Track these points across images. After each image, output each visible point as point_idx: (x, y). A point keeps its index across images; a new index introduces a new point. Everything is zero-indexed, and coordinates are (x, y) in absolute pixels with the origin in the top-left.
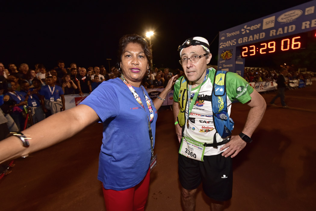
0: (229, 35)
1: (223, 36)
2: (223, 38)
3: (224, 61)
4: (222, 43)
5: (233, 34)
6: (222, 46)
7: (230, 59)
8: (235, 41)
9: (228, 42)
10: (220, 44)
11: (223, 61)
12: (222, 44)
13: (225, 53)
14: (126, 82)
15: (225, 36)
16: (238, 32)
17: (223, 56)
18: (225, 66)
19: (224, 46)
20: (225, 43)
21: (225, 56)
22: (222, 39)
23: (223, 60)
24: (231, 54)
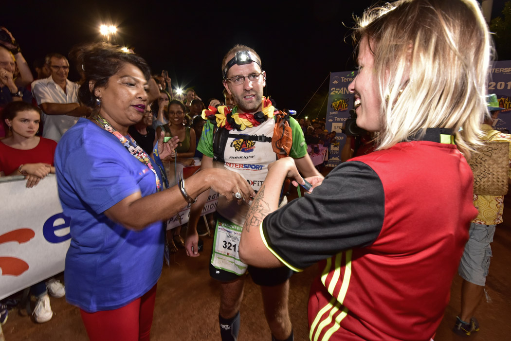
0: (344, 79)
1: (336, 79)
2: (336, 82)
3: (336, 113)
4: (334, 88)
5: (351, 79)
6: (334, 91)
7: (345, 111)
9: (342, 88)
10: (332, 89)
11: (334, 113)
12: (333, 90)
13: (338, 102)
14: (110, 128)
15: (340, 80)
17: (336, 105)
18: (337, 119)
19: (337, 92)
20: (339, 89)
21: (338, 107)
22: (334, 83)
23: (335, 110)
24: (347, 105)
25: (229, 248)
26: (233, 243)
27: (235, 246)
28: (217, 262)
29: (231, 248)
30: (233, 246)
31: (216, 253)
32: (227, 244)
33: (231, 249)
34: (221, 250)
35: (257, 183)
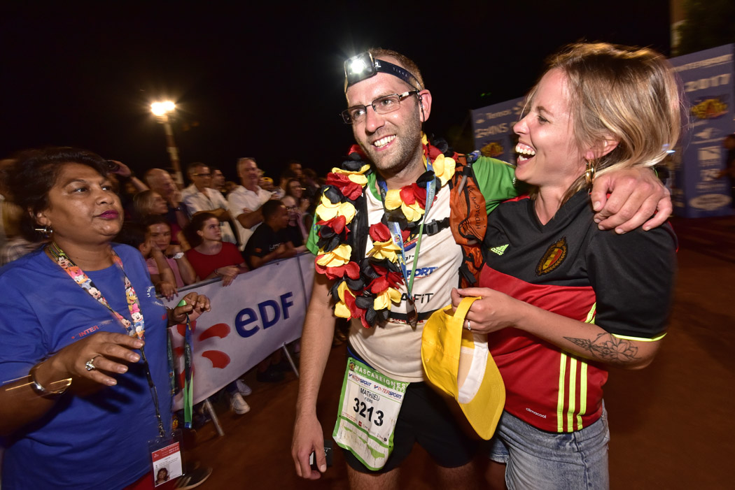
0: (491, 116)
1: (480, 118)
2: (480, 121)
4: (480, 130)
5: (500, 114)
6: (481, 134)
8: (505, 126)
9: (491, 128)
10: (477, 132)
13: (489, 146)
14: (67, 262)
15: (484, 117)
16: (507, 112)
19: (484, 134)
20: (486, 130)
22: (478, 122)
25: (361, 414)
26: (369, 406)
27: (371, 410)
28: (343, 435)
29: (364, 413)
30: (369, 410)
31: (344, 418)
32: (360, 405)
33: (364, 416)
34: (350, 414)
35: (420, 298)
